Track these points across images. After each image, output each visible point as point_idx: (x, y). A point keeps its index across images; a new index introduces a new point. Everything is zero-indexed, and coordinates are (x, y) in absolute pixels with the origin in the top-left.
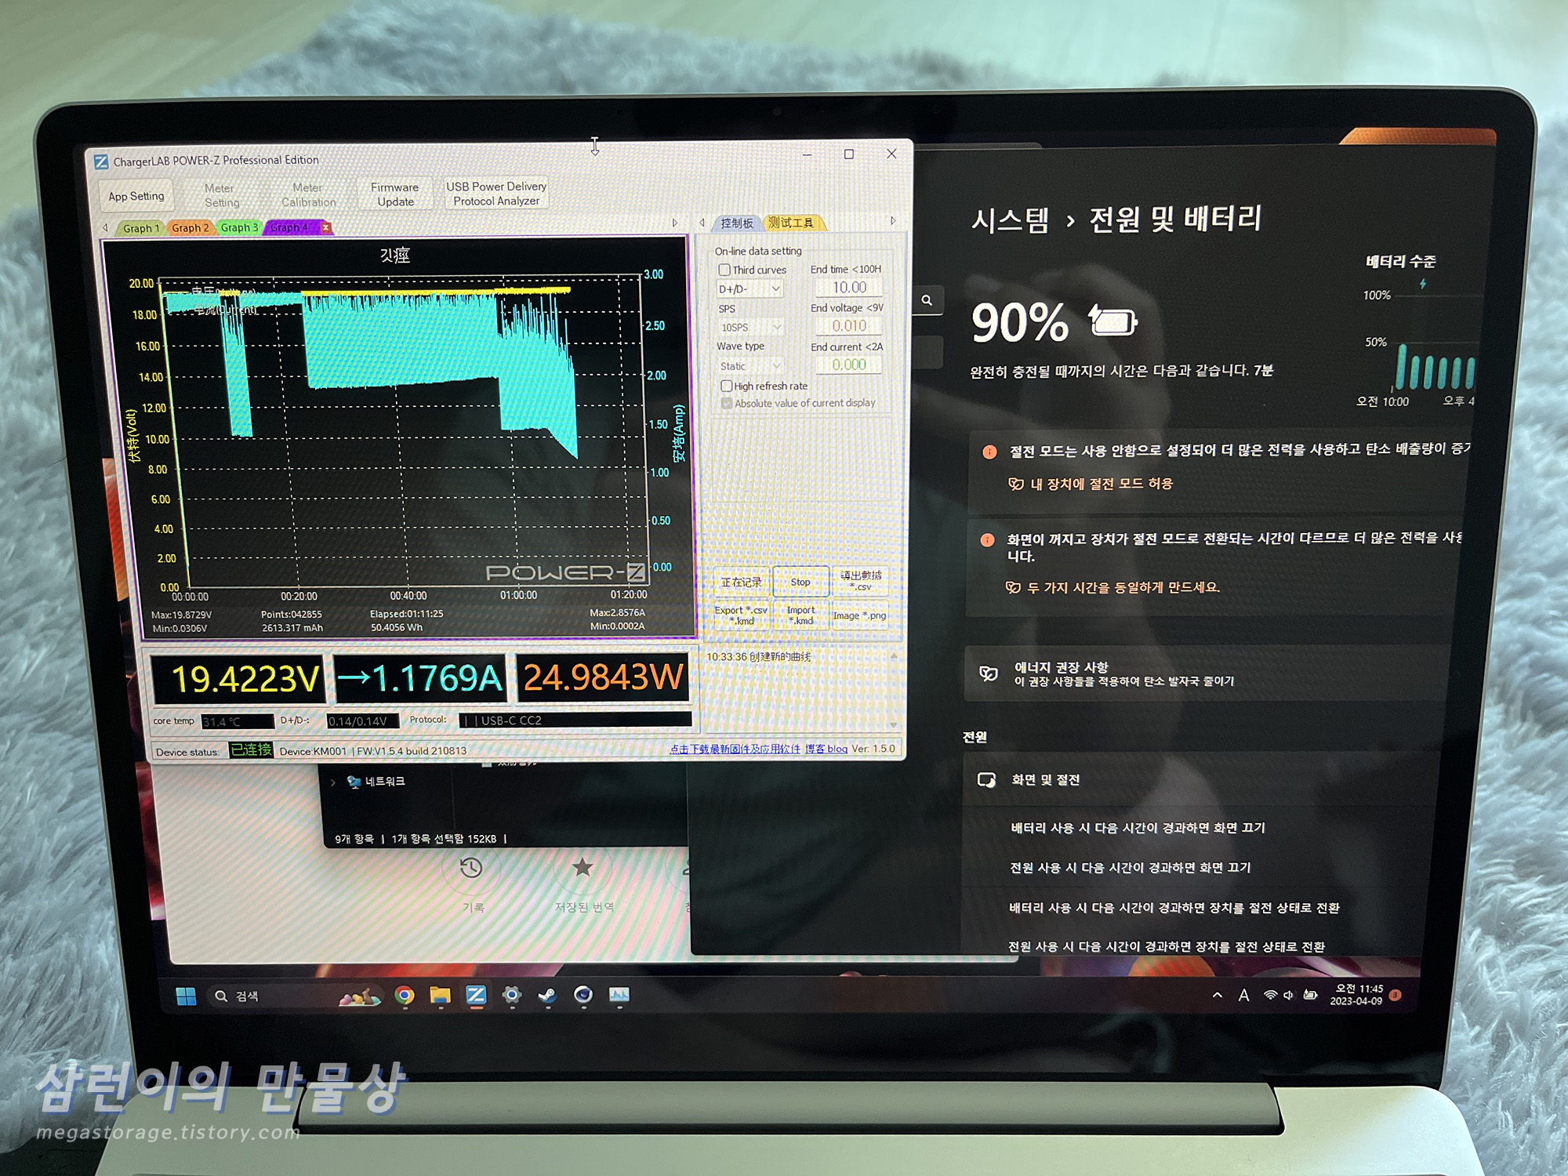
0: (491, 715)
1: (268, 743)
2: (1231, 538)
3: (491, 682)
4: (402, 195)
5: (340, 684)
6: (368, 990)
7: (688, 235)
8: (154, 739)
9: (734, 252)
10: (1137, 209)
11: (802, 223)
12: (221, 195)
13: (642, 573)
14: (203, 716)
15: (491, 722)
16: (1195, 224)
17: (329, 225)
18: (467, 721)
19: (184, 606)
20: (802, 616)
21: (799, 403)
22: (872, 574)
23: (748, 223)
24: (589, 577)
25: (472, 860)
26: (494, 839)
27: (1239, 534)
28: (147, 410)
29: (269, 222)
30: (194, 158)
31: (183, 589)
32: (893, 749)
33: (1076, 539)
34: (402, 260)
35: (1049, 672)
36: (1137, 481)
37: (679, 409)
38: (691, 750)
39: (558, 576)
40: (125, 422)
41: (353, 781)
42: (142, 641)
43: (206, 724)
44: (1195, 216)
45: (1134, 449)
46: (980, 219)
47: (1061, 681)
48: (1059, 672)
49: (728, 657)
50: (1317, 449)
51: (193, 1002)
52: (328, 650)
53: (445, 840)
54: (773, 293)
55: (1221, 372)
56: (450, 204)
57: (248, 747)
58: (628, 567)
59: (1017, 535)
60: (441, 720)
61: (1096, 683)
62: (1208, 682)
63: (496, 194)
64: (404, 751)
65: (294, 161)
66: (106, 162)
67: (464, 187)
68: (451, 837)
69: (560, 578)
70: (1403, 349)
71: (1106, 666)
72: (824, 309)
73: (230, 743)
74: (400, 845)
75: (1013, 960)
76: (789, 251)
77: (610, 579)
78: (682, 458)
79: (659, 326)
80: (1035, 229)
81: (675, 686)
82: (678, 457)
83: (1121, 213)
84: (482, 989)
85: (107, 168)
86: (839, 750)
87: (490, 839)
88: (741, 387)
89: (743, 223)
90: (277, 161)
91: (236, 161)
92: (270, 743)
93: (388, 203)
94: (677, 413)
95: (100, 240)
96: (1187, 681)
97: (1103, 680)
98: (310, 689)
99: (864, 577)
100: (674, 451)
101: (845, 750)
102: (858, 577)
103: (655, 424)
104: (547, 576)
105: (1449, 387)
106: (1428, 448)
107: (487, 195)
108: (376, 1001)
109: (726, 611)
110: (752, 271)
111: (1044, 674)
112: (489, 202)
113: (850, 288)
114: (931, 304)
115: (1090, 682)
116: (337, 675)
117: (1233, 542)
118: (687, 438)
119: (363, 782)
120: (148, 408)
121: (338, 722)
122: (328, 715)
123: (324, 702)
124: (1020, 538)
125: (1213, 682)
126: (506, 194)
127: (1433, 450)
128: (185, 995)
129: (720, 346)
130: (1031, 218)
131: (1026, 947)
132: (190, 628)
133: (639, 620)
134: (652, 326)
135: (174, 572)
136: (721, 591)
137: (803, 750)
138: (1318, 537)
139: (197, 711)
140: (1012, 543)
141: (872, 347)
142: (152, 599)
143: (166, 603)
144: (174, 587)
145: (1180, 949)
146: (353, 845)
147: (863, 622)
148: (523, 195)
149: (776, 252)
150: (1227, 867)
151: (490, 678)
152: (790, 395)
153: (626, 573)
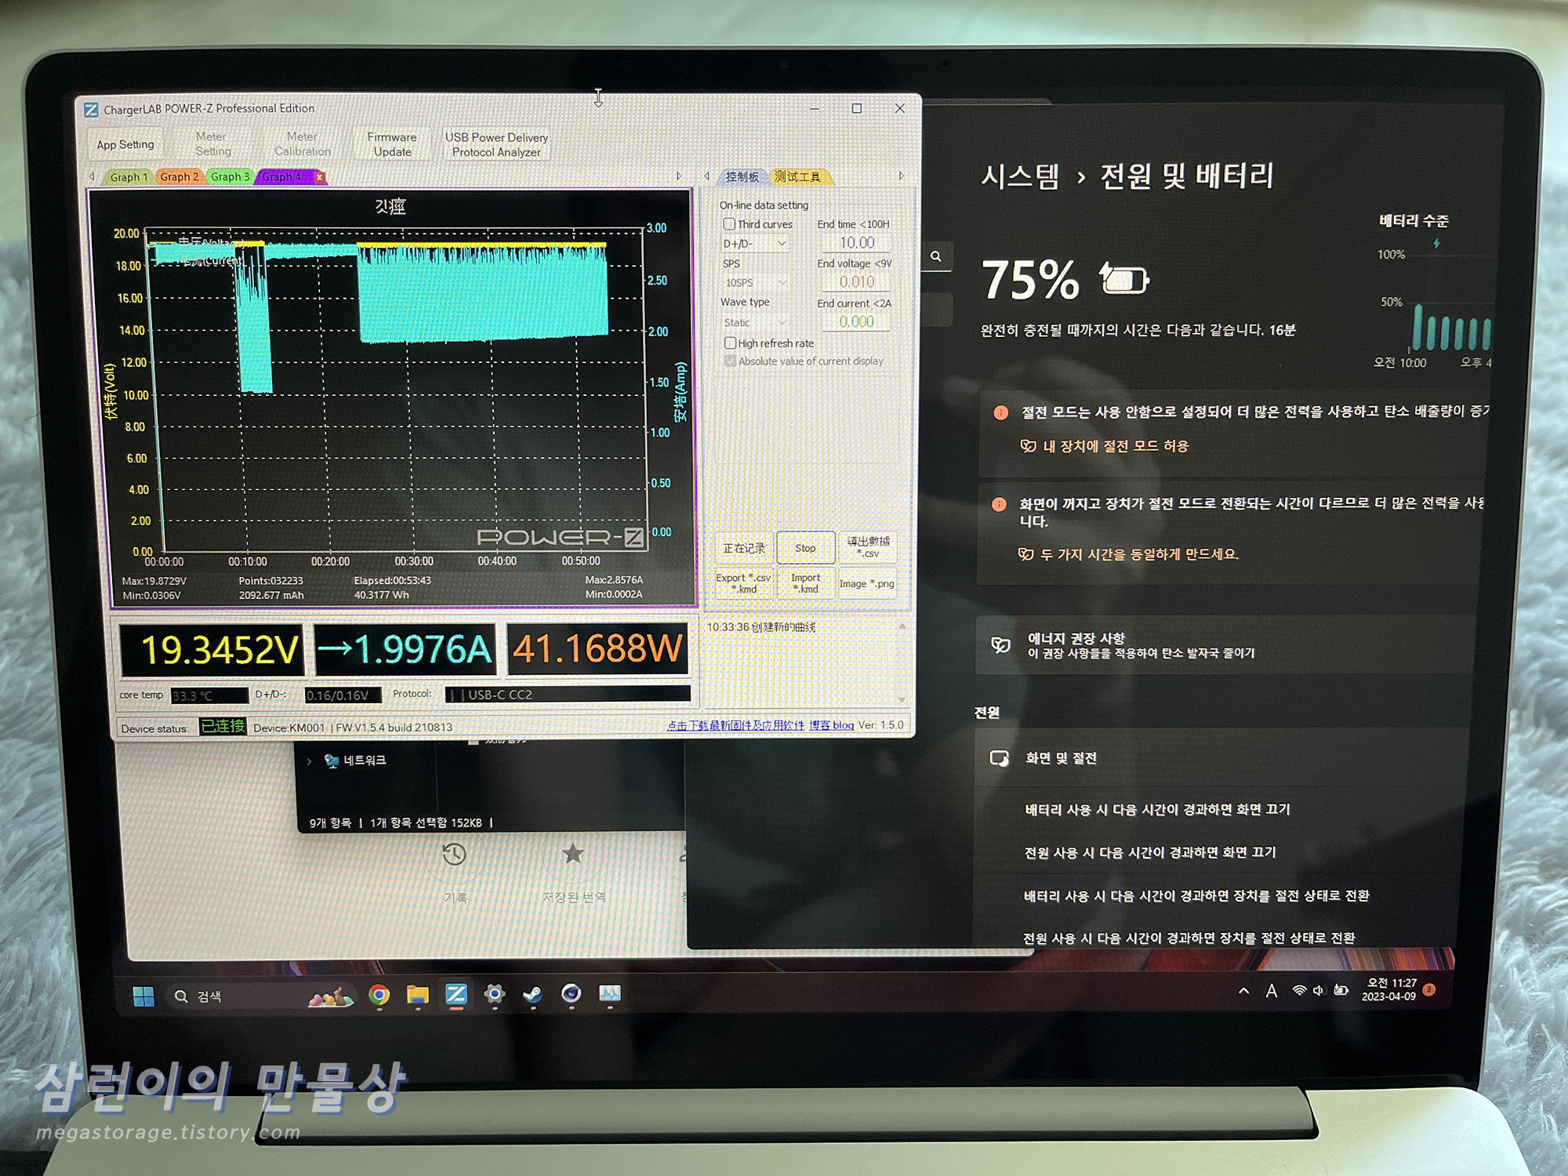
0: (478, 688)
1: (241, 719)
2: (1249, 503)
3: (478, 653)
4: (399, 145)
5: (319, 655)
6: (340, 989)
7: (692, 189)
8: (120, 715)
9: (739, 206)
10: (1148, 165)
11: (810, 177)
12: (214, 144)
13: (640, 538)
14: (173, 690)
15: (478, 696)
16: (1207, 181)
17: (323, 174)
18: (455, 695)
19: (157, 571)
20: (807, 584)
21: (805, 361)
22: (879, 540)
23: (753, 177)
24: (585, 543)
25: (455, 846)
26: (479, 822)
27: (1257, 499)
28: (126, 364)
29: (260, 172)
30: (187, 105)
31: (157, 554)
32: (901, 725)
33: (1090, 504)
34: (397, 212)
35: (1063, 644)
36: (1152, 444)
37: (681, 366)
38: (690, 727)
39: (553, 541)
40: (103, 377)
41: (331, 760)
42: (111, 609)
43: (176, 698)
44: (1207, 173)
45: (1149, 410)
46: (990, 175)
47: (1076, 653)
48: (1074, 644)
49: (729, 627)
50: (1334, 411)
51: (151, 1003)
52: (309, 619)
53: (427, 824)
54: (780, 249)
55: (1235, 332)
56: (448, 154)
57: (220, 723)
58: (626, 532)
59: (1030, 499)
60: (426, 694)
61: (1113, 655)
62: (1228, 653)
63: (496, 145)
64: (386, 728)
65: (289, 109)
66: (96, 110)
67: (464, 137)
68: (434, 820)
69: (555, 543)
70: (1419, 309)
71: (1123, 637)
72: (831, 264)
73: (200, 719)
74: (379, 830)
75: (1029, 953)
76: (796, 205)
77: (607, 544)
78: (684, 417)
79: (662, 281)
80: (1045, 185)
81: (673, 659)
82: (679, 417)
83: (1132, 170)
84: (463, 988)
85: (97, 116)
86: (845, 726)
87: (475, 823)
88: (745, 344)
89: (749, 177)
90: (272, 110)
91: (230, 109)
92: (244, 719)
93: (384, 153)
94: (679, 371)
95: (86, 188)
96: (1206, 652)
97: (1120, 652)
98: (288, 660)
99: (872, 543)
100: (676, 411)
101: (851, 726)
102: (865, 543)
103: (656, 382)
104: (541, 541)
105: (1465, 350)
106: (1447, 411)
107: (487, 146)
108: (349, 1001)
109: (727, 579)
110: (757, 225)
111: (1058, 645)
112: (489, 153)
113: (857, 243)
114: (940, 261)
115: (1106, 654)
116: (317, 645)
117: (1251, 507)
118: (689, 396)
119: (342, 760)
120: (127, 362)
121: (316, 696)
122: (306, 688)
123: (303, 675)
124: (1033, 502)
125: (1233, 654)
126: (506, 145)
127: (1452, 412)
128: (142, 996)
129: (725, 302)
130: (1042, 174)
131: (1042, 939)
132: (163, 595)
133: (636, 587)
134: (655, 281)
135: (149, 537)
136: (722, 557)
137: (807, 726)
138: (1338, 502)
139: (166, 684)
140: (1024, 507)
141: (880, 304)
142: (123, 564)
143: (137, 568)
144: (147, 552)
145: (1204, 941)
146: (329, 829)
147: (871, 591)
148: (525, 146)
149: (782, 206)
150: (1251, 852)
151: (479, 649)
152: (796, 353)
153: (623, 537)
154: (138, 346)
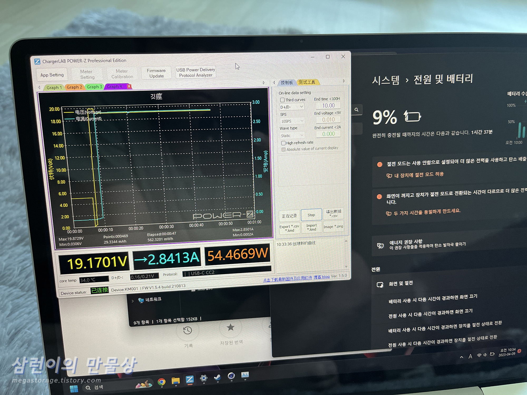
0: (194, 271)
1: (106, 287)
2: (464, 193)
3: (195, 259)
4: (159, 74)
5: (135, 263)
7: (269, 87)
8: (60, 288)
9: (286, 93)
10: (430, 75)
11: (311, 82)
12: (87, 74)
13: (252, 214)
14: (80, 278)
15: (195, 274)
16: (450, 81)
17: (130, 85)
18: (186, 274)
19: (72, 235)
20: (312, 228)
21: (310, 149)
22: (337, 211)
23: (291, 83)
24: (232, 217)
25: (188, 328)
26: (196, 319)
27: (467, 191)
28: (57, 159)
29: (106, 85)
30: (76, 60)
31: (72, 229)
32: (346, 276)
33: (410, 195)
34: (159, 98)
35: (401, 244)
36: (431, 174)
37: (266, 152)
38: (271, 280)
39: (220, 217)
40: (48, 164)
41: (141, 300)
42: (55, 250)
43: (82, 281)
44: (450, 78)
45: (430, 162)
46: (375, 80)
47: (406, 247)
48: (405, 244)
49: (284, 244)
50: (493, 160)
51: (77, 391)
52: (130, 250)
53: (177, 320)
54: (300, 108)
55: (460, 133)
56: (178, 76)
57: (98, 289)
58: (247, 212)
59: (390, 194)
60: (175, 274)
61: (418, 247)
62: (457, 244)
63: (196, 73)
64: (161, 287)
65: (116, 61)
66: (39, 62)
67: (183, 70)
68: (180, 319)
70: (520, 124)
71: (422, 241)
72: (319, 114)
73: (91, 288)
74: (160, 324)
75: (390, 350)
76: (307, 93)
77: (240, 217)
78: (267, 170)
79: (258, 122)
80: (395, 83)
81: (265, 256)
82: (265, 170)
83: (425, 77)
84: (192, 377)
85: (40, 64)
86: (326, 277)
88: (289, 143)
89: (289, 82)
90: (110, 61)
91: (93, 61)
92: (107, 287)
93: (154, 77)
94: (265, 154)
95: (37, 92)
96: (450, 244)
97: (421, 246)
98: (123, 265)
99: (335, 212)
100: (264, 168)
101: (328, 277)
102: (333, 212)
103: (257, 158)
104: (217, 217)
107: (192, 73)
109: (284, 227)
110: (292, 100)
111: (400, 245)
112: (193, 76)
113: (328, 106)
114: (358, 111)
115: (416, 247)
116: (134, 259)
117: (465, 194)
118: (269, 163)
119: (145, 300)
120: (57, 158)
121: (135, 277)
122: (131, 275)
123: (129, 270)
124: (391, 195)
125: (459, 245)
126: (199, 72)
128: (73, 389)
129: (281, 128)
130: (393, 80)
131: (395, 345)
132: (75, 244)
133: (251, 232)
134: (256, 122)
135: (68, 222)
136: (282, 220)
137: (313, 278)
138: (494, 191)
139: (77, 276)
140: (388, 197)
141: (336, 127)
142: (58, 233)
143: (65, 234)
144: (68, 228)
145: (449, 342)
146: (141, 325)
147: (335, 229)
148: (206, 73)
149: (301, 93)
150: (464, 311)
151: (194, 257)
152: (307, 146)
153: (246, 214)
154: (61, 152)
